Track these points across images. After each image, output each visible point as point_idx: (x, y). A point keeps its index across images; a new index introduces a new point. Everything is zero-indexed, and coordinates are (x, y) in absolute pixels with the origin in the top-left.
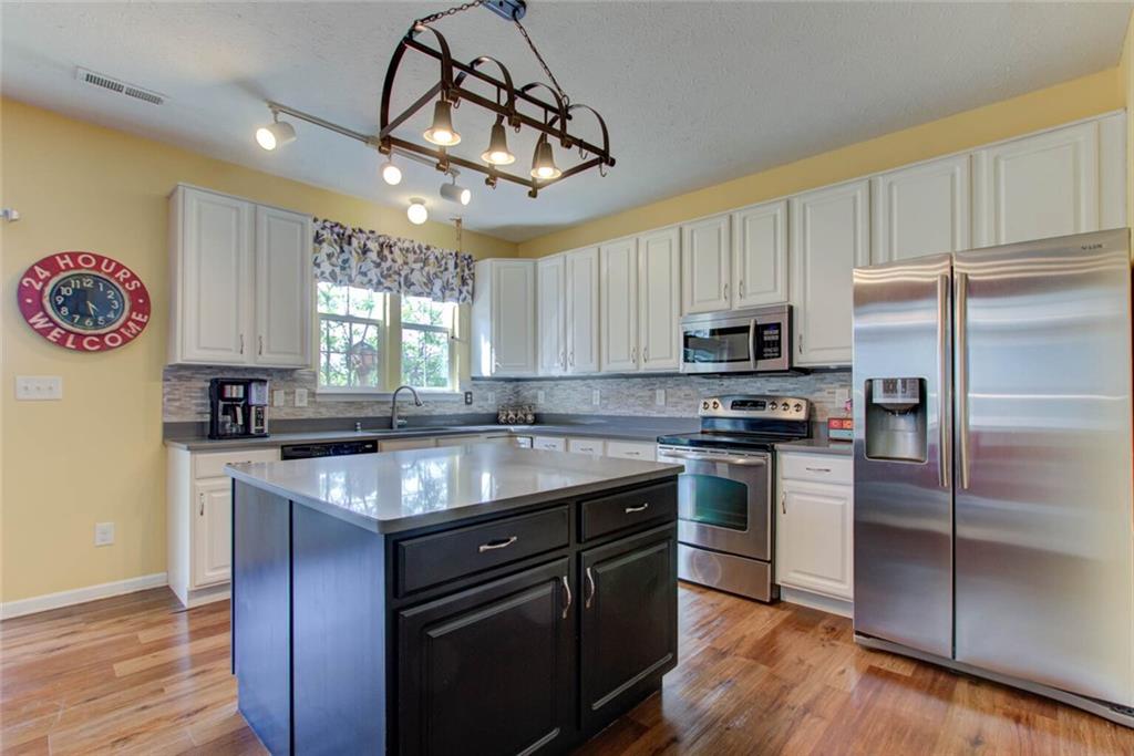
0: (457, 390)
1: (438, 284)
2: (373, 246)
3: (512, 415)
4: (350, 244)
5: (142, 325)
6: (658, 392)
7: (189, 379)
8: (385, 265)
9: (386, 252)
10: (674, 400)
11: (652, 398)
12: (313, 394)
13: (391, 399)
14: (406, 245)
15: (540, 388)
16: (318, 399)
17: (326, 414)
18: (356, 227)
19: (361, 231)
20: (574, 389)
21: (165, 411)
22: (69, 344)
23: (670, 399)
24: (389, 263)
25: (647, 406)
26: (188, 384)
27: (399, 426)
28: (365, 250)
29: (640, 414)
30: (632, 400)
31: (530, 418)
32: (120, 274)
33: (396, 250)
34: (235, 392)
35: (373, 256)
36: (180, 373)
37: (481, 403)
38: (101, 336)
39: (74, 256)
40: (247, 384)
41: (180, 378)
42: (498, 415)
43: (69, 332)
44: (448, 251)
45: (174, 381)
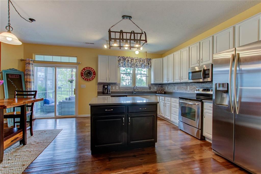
0: (148, 87)
1: (143, 65)
2: (130, 60)
3: (159, 92)
4: (125, 60)
5: (95, 77)
6: (188, 87)
7: (101, 85)
8: (132, 63)
9: (132, 60)
10: (191, 89)
11: (187, 88)
12: (119, 87)
13: (133, 88)
14: (136, 58)
15: (166, 86)
16: (120, 88)
17: (122, 91)
18: (127, 56)
19: (127, 57)
20: (172, 86)
21: (98, 90)
22: (86, 80)
23: (190, 89)
24: (133, 62)
25: (186, 90)
26: (101, 86)
27: (135, 93)
28: (128, 61)
29: (184, 92)
30: (183, 89)
31: (163, 92)
32: (92, 70)
33: (134, 60)
34: (106, 87)
35: (130, 61)
36: (99, 84)
37: (153, 89)
38: (90, 79)
39: (87, 68)
40: (107, 85)
41: (100, 85)
42: (156, 92)
43: (86, 78)
44: (145, 58)
45: (99, 85)
